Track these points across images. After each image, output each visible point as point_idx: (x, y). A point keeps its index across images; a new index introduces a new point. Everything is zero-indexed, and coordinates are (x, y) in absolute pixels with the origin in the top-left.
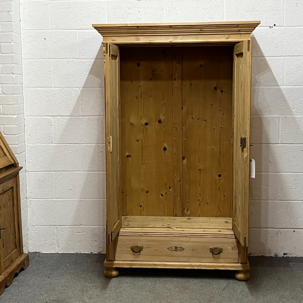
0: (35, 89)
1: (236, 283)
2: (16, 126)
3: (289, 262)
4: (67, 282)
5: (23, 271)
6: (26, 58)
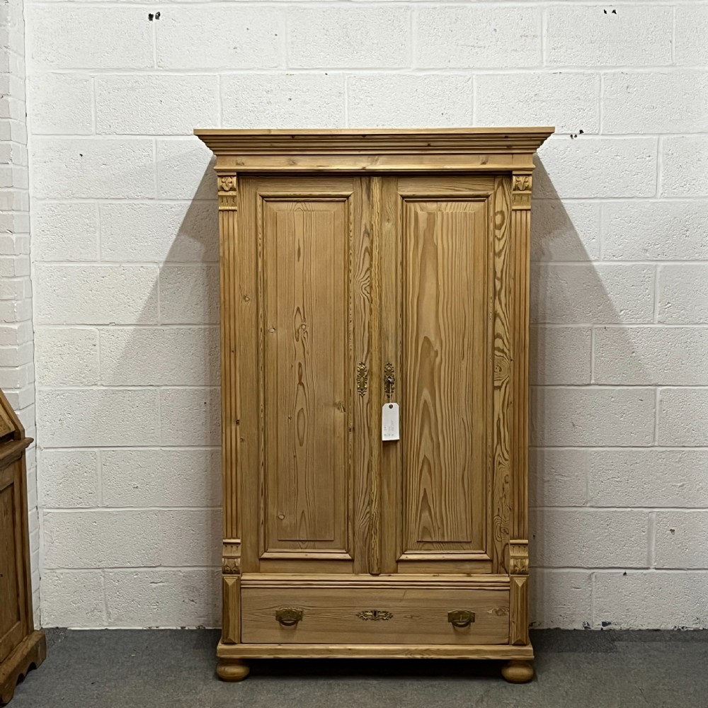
0: (58, 265)
1: (505, 687)
2: (17, 348)
3: (614, 640)
4: (136, 693)
5: (35, 671)
6: (39, 196)
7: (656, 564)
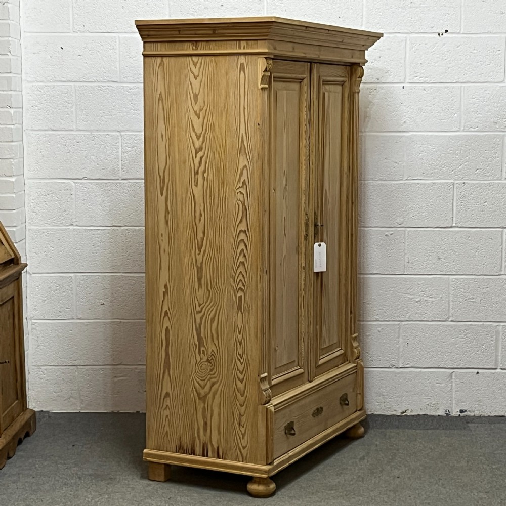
0: (44, 133)
2: (14, 195)
6: (30, 79)
7: (501, 365)
